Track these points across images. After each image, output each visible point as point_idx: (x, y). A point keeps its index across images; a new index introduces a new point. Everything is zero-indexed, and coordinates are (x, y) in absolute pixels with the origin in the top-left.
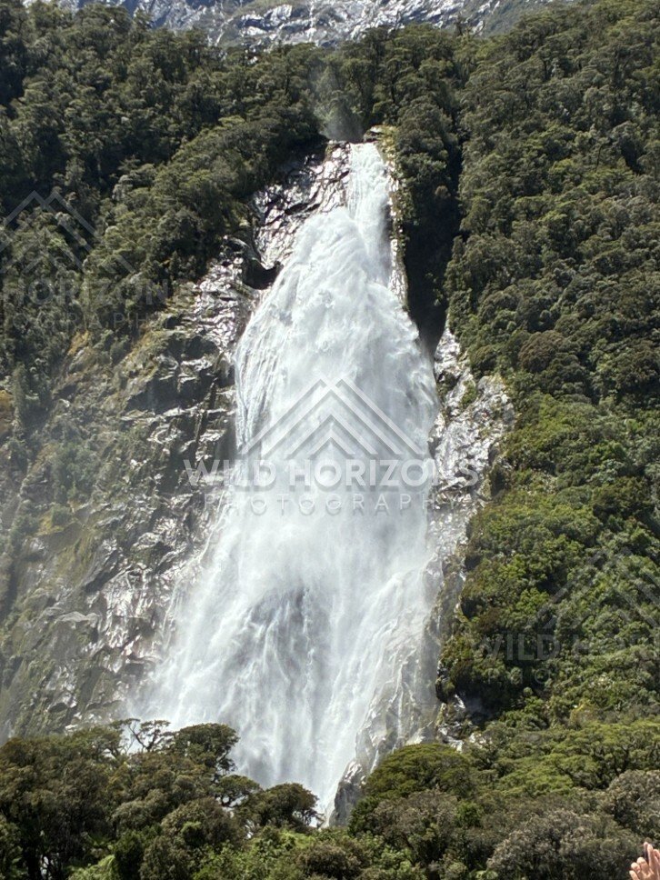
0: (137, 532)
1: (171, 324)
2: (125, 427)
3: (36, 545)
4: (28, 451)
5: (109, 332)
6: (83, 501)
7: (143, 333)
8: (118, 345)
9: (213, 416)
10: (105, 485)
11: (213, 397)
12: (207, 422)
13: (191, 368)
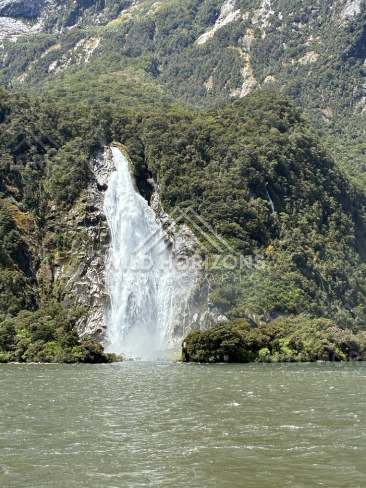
0: (90, 260)
1: (84, 201)
2: (79, 231)
3: (56, 262)
4: (42, 234)
5: (64, 202)
6: (68, 250)
7: (75, 203)
8: (68, 206)
9: (103, 229)
10: (76, 246)
11: (101, 224)
12: (101, 230)
13: (93, 215)
